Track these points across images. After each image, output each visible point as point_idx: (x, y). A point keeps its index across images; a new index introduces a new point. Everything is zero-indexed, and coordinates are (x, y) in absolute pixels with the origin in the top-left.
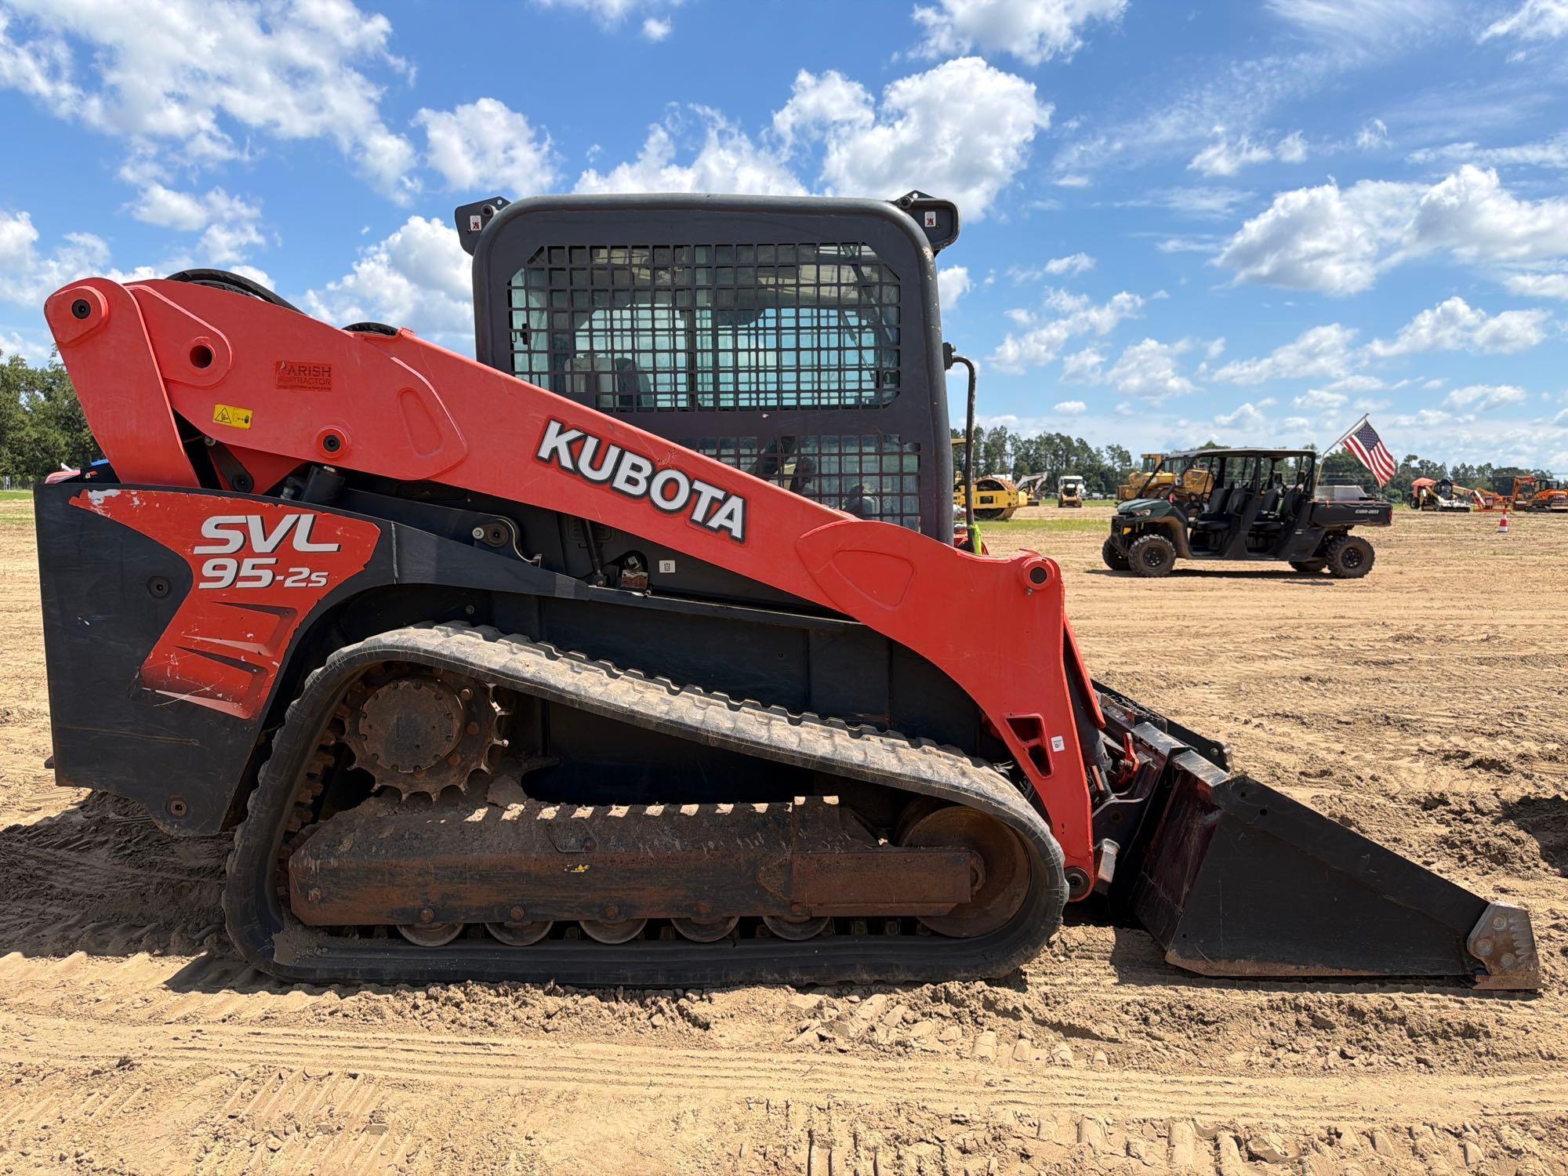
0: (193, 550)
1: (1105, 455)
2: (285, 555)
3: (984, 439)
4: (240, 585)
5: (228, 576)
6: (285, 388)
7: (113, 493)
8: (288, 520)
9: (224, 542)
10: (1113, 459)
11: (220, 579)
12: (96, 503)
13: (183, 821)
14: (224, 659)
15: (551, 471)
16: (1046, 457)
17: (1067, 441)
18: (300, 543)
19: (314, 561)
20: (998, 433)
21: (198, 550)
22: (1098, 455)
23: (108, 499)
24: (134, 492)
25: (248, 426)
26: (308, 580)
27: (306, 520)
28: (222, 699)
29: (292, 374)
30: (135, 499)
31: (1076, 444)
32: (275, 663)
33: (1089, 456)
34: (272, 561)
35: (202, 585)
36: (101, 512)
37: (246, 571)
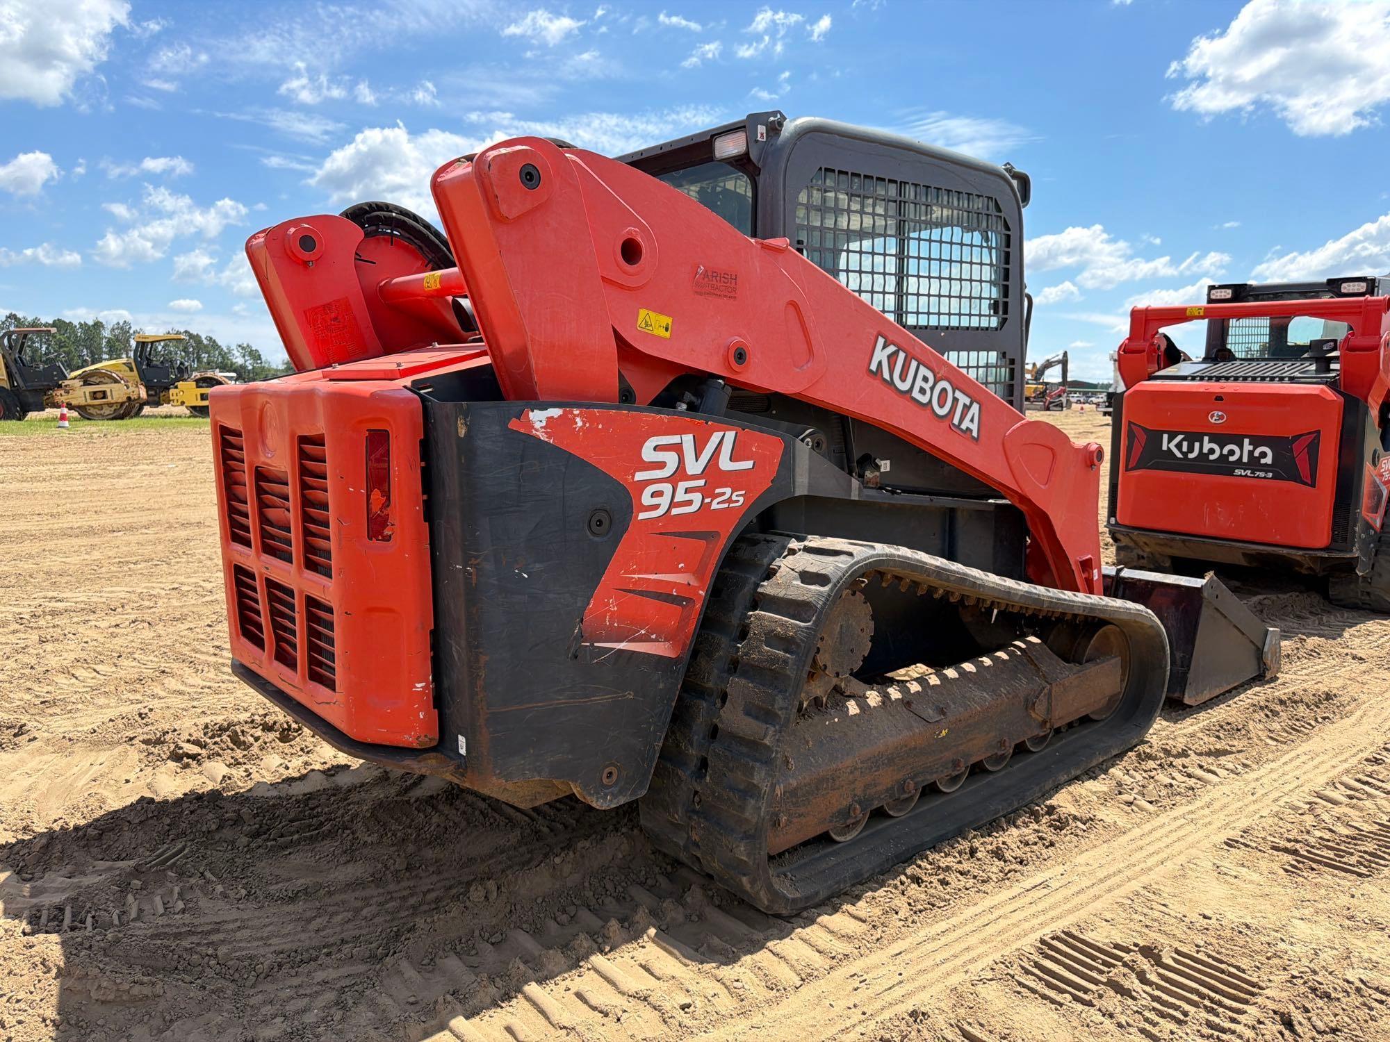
0: (633, 477)
1: (235, 352)
2: (713, 476)
3: (106, 333)
4: (675, 511)
5: (664, 502)
6: (701, 294)
7: (555, 412)
8: (716, 437)
9: (661, 465)
10: (244, 356)
11: (656, 507)
12: (538, 425)
13: (615, 790)
14: (659, 596)
15: (876, 383)
16: (176, 354)
17: (196, 338)
18: (725, 464)
19: (733, 480)
20: (122, 328)
21: (640, 476)
22: (229, 353)
23: (550, 419)
24: (576, 412)
25: (667, 335)
26: (729, 500)
27: (730, 436)
28: (656, 640)
29: (706, 279)
30: (578, 420)
31: (205, 342)
32: (701, 592)
33: (220, 354)
34: (701, 483)
35: (642, 516)
36: (543, 437)
37: (680, 496)
